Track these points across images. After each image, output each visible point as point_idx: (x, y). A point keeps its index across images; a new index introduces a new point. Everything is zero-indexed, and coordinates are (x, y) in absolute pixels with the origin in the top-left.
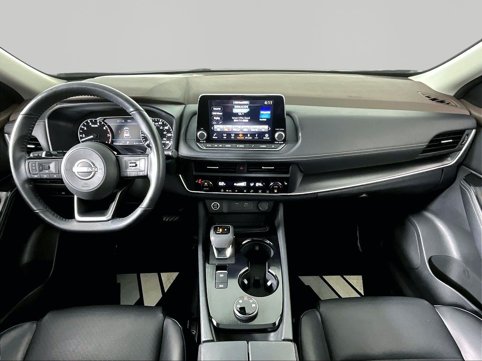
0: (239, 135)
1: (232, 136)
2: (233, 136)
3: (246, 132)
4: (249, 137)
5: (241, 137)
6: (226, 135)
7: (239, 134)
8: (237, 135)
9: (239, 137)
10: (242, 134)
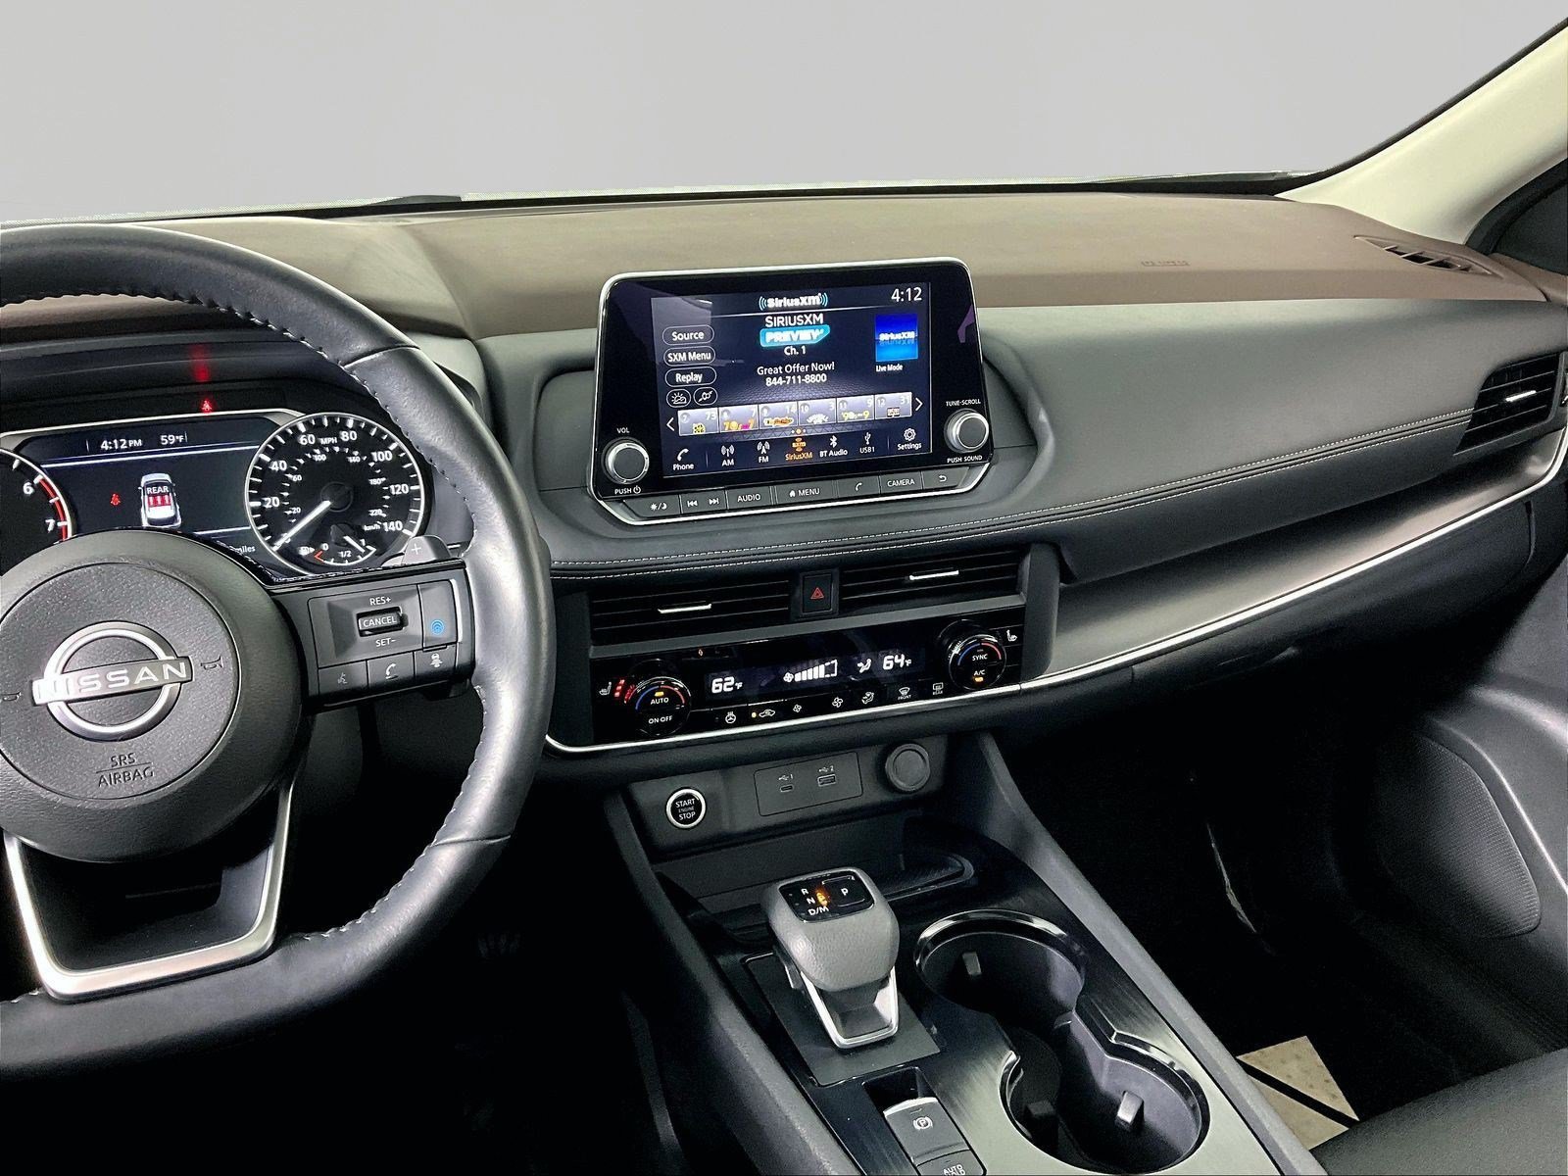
0: (794, 445)
1: (759, 453)
2: (764, 451)
3: (823, 426)
4: (836, 449)
5: (800, 455)
6: (732, 449)
7: (793, 440)
8: (782, 445)
9: (793, 451)
10: (804, 439)
